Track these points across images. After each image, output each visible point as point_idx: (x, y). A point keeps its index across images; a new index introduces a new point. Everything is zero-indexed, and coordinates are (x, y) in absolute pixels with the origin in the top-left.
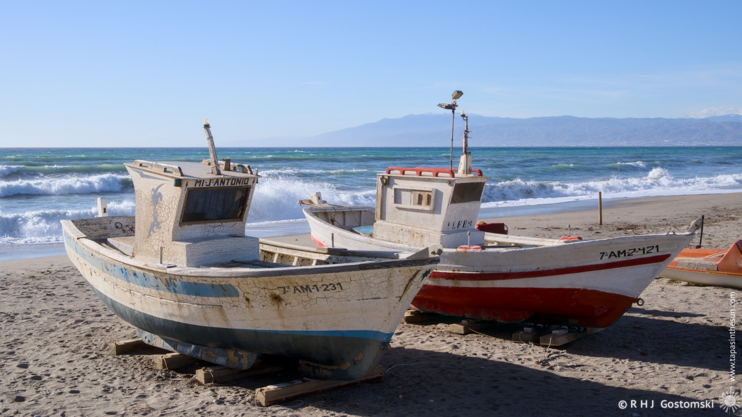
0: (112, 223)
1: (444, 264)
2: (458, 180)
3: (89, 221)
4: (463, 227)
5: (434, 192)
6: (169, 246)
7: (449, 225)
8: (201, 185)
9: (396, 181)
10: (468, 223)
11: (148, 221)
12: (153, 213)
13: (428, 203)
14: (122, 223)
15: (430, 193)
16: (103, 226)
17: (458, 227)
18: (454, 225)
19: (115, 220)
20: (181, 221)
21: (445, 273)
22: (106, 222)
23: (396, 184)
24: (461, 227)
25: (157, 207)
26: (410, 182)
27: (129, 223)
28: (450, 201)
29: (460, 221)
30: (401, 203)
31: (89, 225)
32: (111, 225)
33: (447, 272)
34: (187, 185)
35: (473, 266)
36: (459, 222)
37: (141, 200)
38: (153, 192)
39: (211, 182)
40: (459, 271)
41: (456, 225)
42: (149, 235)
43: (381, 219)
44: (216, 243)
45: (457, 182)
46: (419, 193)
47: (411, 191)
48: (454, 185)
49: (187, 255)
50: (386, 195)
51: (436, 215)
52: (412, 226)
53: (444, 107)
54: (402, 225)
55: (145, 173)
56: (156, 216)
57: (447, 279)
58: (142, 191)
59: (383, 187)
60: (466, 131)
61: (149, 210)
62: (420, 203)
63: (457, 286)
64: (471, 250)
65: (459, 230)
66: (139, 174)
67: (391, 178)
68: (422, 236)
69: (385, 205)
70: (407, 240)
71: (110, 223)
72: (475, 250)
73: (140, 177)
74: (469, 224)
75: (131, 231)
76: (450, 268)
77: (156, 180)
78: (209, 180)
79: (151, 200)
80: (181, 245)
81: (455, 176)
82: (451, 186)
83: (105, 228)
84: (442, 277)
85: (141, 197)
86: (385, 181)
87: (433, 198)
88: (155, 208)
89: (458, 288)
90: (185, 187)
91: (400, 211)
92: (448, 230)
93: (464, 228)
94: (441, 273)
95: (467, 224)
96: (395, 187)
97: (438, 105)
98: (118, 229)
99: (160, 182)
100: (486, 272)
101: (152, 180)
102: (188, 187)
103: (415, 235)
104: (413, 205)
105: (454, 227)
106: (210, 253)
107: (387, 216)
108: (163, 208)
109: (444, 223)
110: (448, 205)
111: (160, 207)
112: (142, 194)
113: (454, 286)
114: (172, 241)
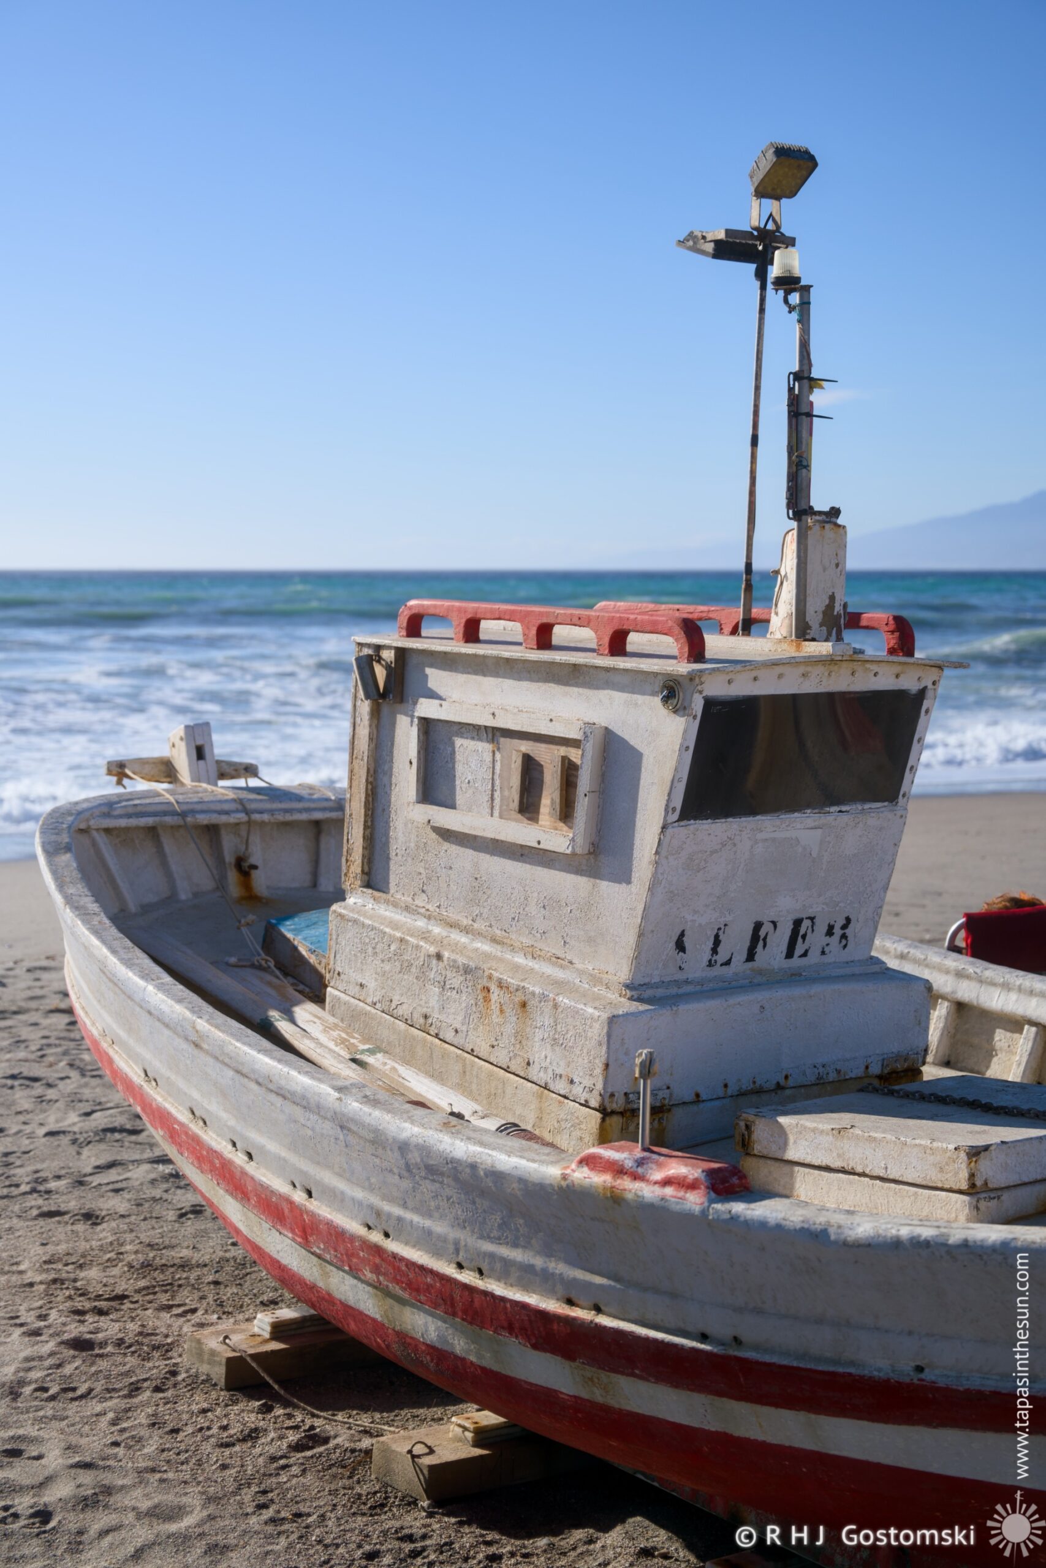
1: (515, 1245)
2: (722, 678)
4: (790, 954)
5: (591, 748)
7: (680, 946)
9: (436, 678)
10: (821, 928)
13: (566, 813)
15: (574, 755)
17: (751, 957)
18: (717, 942)
21: (524, 1306)
23: (433, 695)
24: (773, 955)
26: (489, 682)
28: (678, 802)
29: (765, 919)
30: (450, 804)
33: (532, 1300)
35: (673, 1295)
36: (758, 926)
40: (598, 1309)
41: (736, 943)
43: (368, 885)
45: (718, 688)
46: (525, 747)
47: (495, 734)
48: (698, 705)
50: (391, 752)
51: (605, 887)
52: (494, 940)
53: (710, 247)
54: (452, 925)
57: (535, 1347)
59: (376, 713)
60: (798, 376)
62: (528, 807)
63: (598, 1396)
64: (648, 1192)
65: (760, 972)
67: (413, 661)
68: (524, 1005)
69: (386, 809)
70: (460, 1018)
72: (669, 1191)
74: (830, 932)
76: (544, 1281)
81: (708, 654)
82: (676, 711)
84: (510, 1329)
86: (380, 673)
87: (585, 782)
89: (606, 1409)
91: (446, 845)
92: (680, 976)
93: (796, 962)
94: (503, 1299)
95: (816, 939)
96: (426, 708)
97: (681, 243)
100: (756, 1348)
103: (496, 995)
104: (501, 817)
105: (722, 957)
107: (398, 871)
109: (641, 935)
110: (664, 827)
113: (584, 1394)
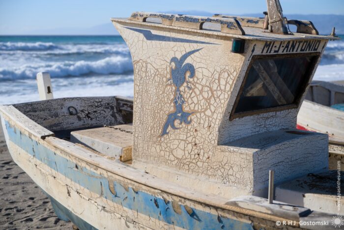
0: (64, 108)
3: (35, 106)
6: (210, 153)
8: (269, 51)
11: (161, 110)
12: (172, 97)
14: (76, 107)
16: (53, 112)
19: (68, 104)
20: (234, 111)
22: (56, 106)
25: (182, 89)
27: (84, 107)
31: (36, 111)
32: (63, 110)
34: (253, 51)
37: (146, 76)
38: (173, 64)
39: (281, 46)
42: (164, 132)
44: (286, 146)
49: (254, 171)
55: (154, 32)
56: (179, 102)
58: (149, 61)
61: (164, 92)
66: (141, 36)
71: (62, 108)
73: (145, 39)
75: (87, 118)
77: (178, 44)
78: (280, 43)
79: (169, 76)
80: (241, 154)
83: (56, 115)
85: (146, 72)
88: (178, 90)
90: (251, 53)
98: (72, 116)
99: (189, 47)
101: (172, 44)
102: (253, 54)
106: (280, 164)
108: (196, 90)
111: (190, 88)
112: (149, 66)
114: (218, 145)
